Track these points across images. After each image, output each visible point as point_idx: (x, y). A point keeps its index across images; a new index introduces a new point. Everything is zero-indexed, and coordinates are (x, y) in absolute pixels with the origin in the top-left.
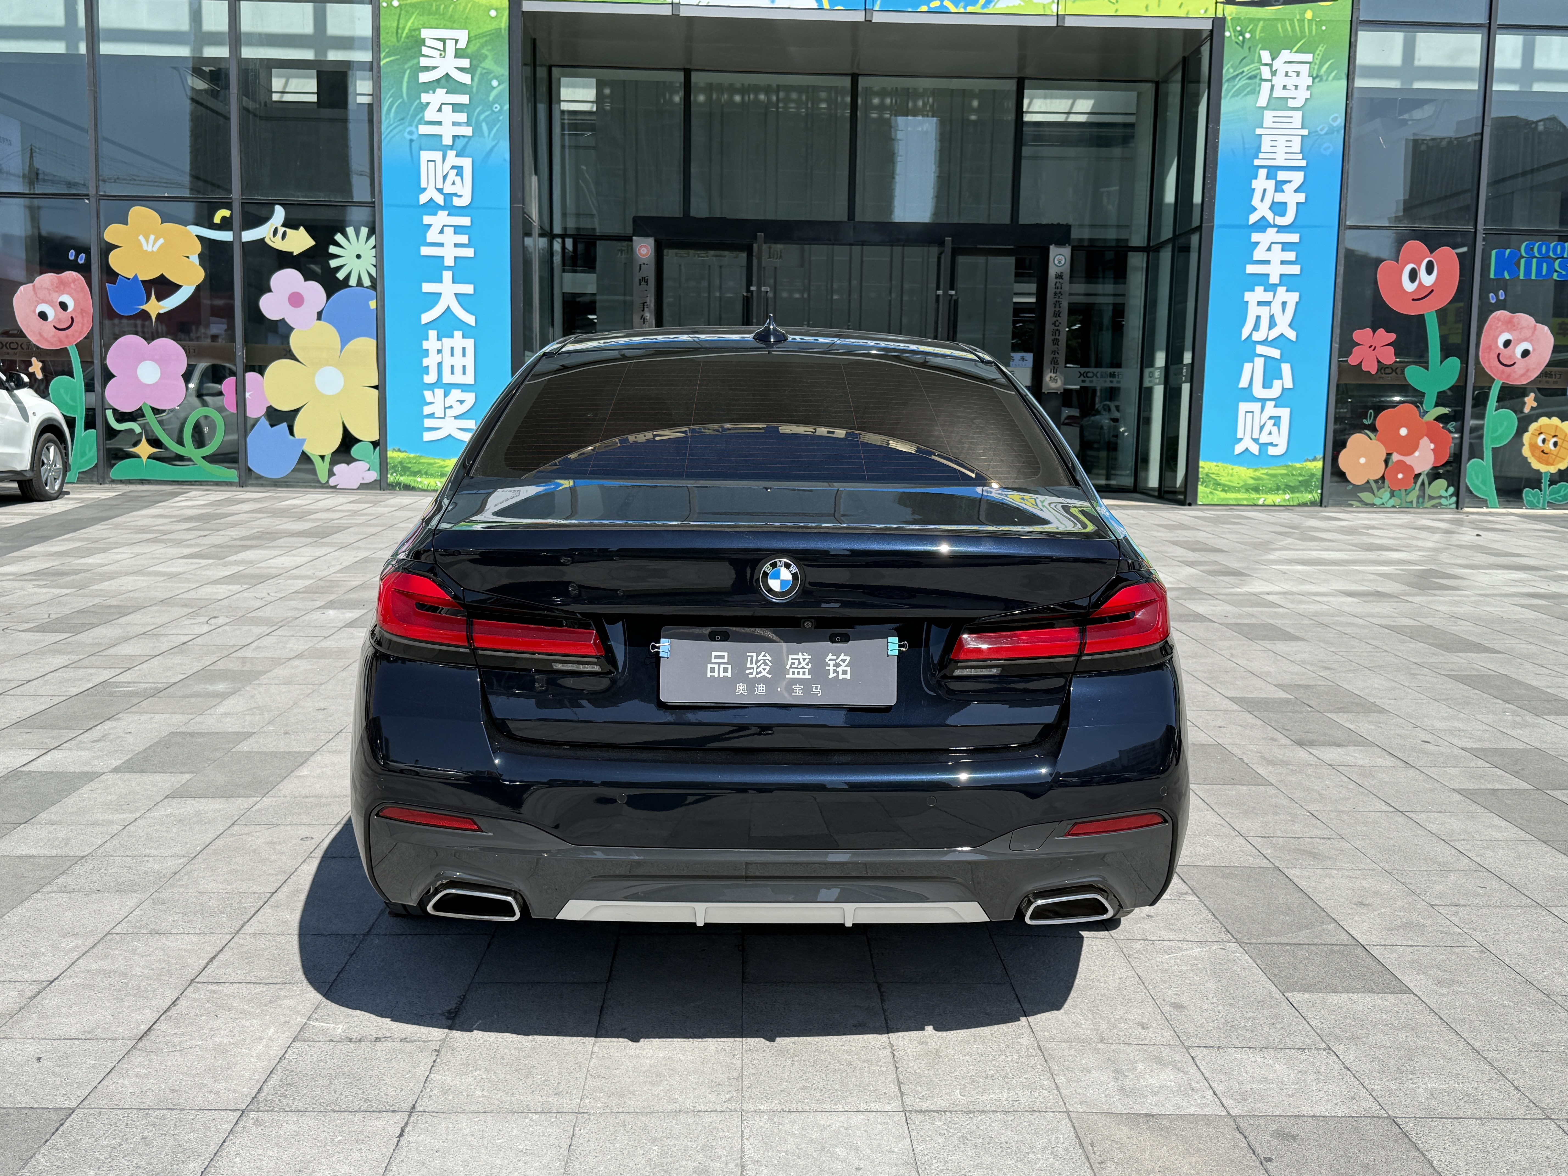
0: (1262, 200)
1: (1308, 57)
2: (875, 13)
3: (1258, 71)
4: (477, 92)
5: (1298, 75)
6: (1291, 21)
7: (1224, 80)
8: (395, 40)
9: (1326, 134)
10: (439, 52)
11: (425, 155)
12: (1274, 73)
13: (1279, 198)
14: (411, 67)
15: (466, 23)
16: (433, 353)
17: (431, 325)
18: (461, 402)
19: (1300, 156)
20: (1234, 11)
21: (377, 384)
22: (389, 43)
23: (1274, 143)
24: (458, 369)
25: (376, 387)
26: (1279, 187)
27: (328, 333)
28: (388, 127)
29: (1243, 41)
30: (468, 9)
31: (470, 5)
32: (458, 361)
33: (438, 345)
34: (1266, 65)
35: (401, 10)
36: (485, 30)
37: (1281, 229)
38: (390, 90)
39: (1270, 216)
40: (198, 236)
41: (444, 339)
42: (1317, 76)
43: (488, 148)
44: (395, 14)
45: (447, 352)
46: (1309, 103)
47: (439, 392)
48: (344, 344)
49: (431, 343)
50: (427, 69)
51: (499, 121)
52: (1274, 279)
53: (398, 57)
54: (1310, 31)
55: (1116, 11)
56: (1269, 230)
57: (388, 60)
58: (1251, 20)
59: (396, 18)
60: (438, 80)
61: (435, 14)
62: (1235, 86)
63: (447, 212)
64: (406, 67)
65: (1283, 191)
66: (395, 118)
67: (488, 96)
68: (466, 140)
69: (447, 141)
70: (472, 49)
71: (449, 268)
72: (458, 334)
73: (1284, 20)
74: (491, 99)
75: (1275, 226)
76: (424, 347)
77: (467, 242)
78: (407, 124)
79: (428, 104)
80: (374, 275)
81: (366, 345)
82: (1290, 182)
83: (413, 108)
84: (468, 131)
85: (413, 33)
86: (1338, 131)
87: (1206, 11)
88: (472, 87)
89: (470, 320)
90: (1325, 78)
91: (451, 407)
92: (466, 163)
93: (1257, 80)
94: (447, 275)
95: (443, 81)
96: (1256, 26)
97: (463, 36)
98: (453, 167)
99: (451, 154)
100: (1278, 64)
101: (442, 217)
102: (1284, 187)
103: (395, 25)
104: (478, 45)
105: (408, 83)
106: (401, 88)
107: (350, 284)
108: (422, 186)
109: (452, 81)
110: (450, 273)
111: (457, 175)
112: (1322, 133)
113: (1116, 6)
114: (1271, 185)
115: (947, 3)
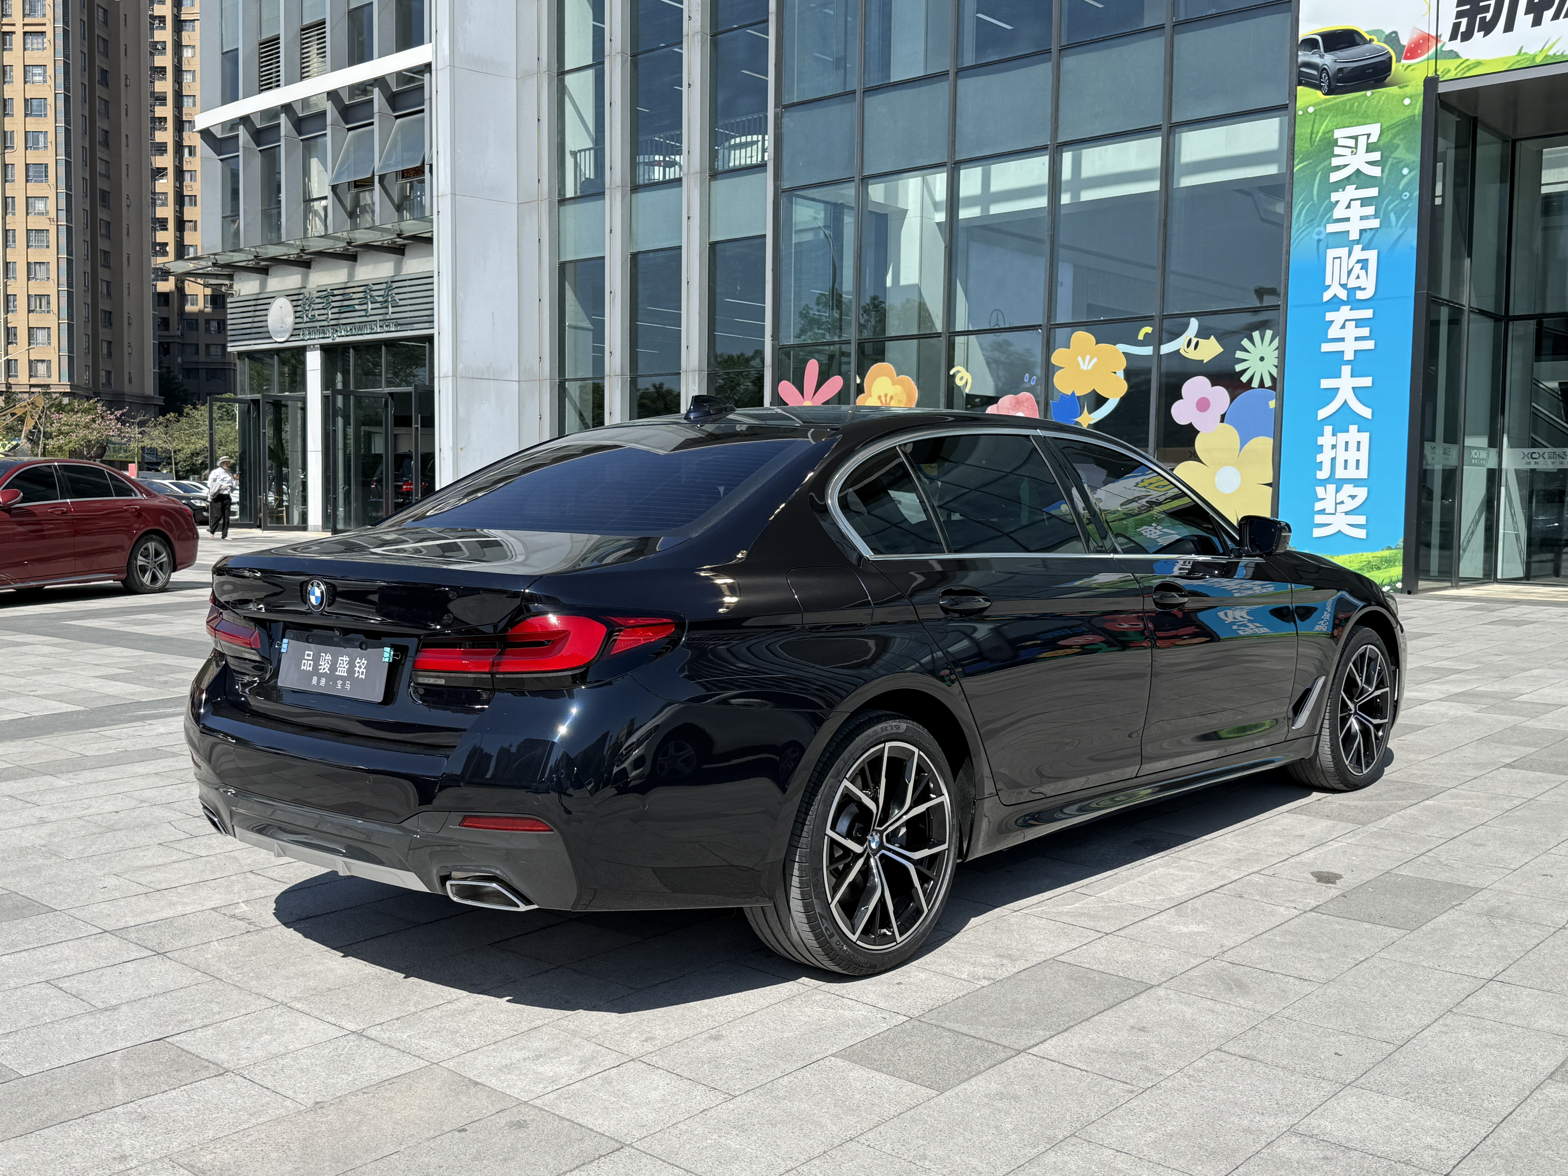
4: (1387, 183)
8: (1308, 145)
10: (1350, 150)
11: (1331, 253)
14: (1322, 169)
15: (1379, 116)
16: (1327, 448)
17: (1327, 420)
18: (1353, 497)
21: (1271, 481)
22: (1303, 149)
24: (1352, 464)
25: (1269, 485)
27: (1229, 434)
28: (1298, 231)
30: (1381, 102)
31: (1383, 98)
32: (1352, 455)
33: (1333, 441)
35: (1316, 115)
36: (1398, 119)
38: (1301, 194)
40: (1124, 353)
41: (1339, 434)
43: (1395, 237)
44: (1310, 120)
45: (1341, 446)
47: (1332, 488)
48: (1243, 443)
49: (1326, 439)
50: (1338, 168)
51: (1408, 208)
53: (1311, 161)
57: (1301, 165)
59: (1311, 123)
60: (1348, 178)
61: (1349, 112)
63: (1349, 307)
64: (1318, 169)
66: (1304, 221)
67: (1398, 185)
68: (1373, 232)
69: (1354, 235)
70: (1385, 139)
71: (1348, 362)
72: (1353, 428)
74: (1401, 187)
76: (1319, 443)
77: (1368, 335)
78: (1316, 225)
79: (1337, 202)
80: (1275, 375)
81: (1264, 444)
83: (1322, 209)
84: (1375, 223)
85: (1327, 135)
88: (1381, 178)
89: (1366, 413)
91: (1342, 502)
92: (1372, 256)
94: (1346, 370)
95: (1353, 177)
97: (1374, 130)
98: (1358, 261)
99: (1357, 248)
101: (1345, 312)
103: (1309, 131)
104: (1390, 136)
105: (1319, 184)
106: (1312, 191)
107: (1253, 386)
108: (1327, 284)
109: (1362, 177)
110: (1350, 367)
111: (1361, 269)
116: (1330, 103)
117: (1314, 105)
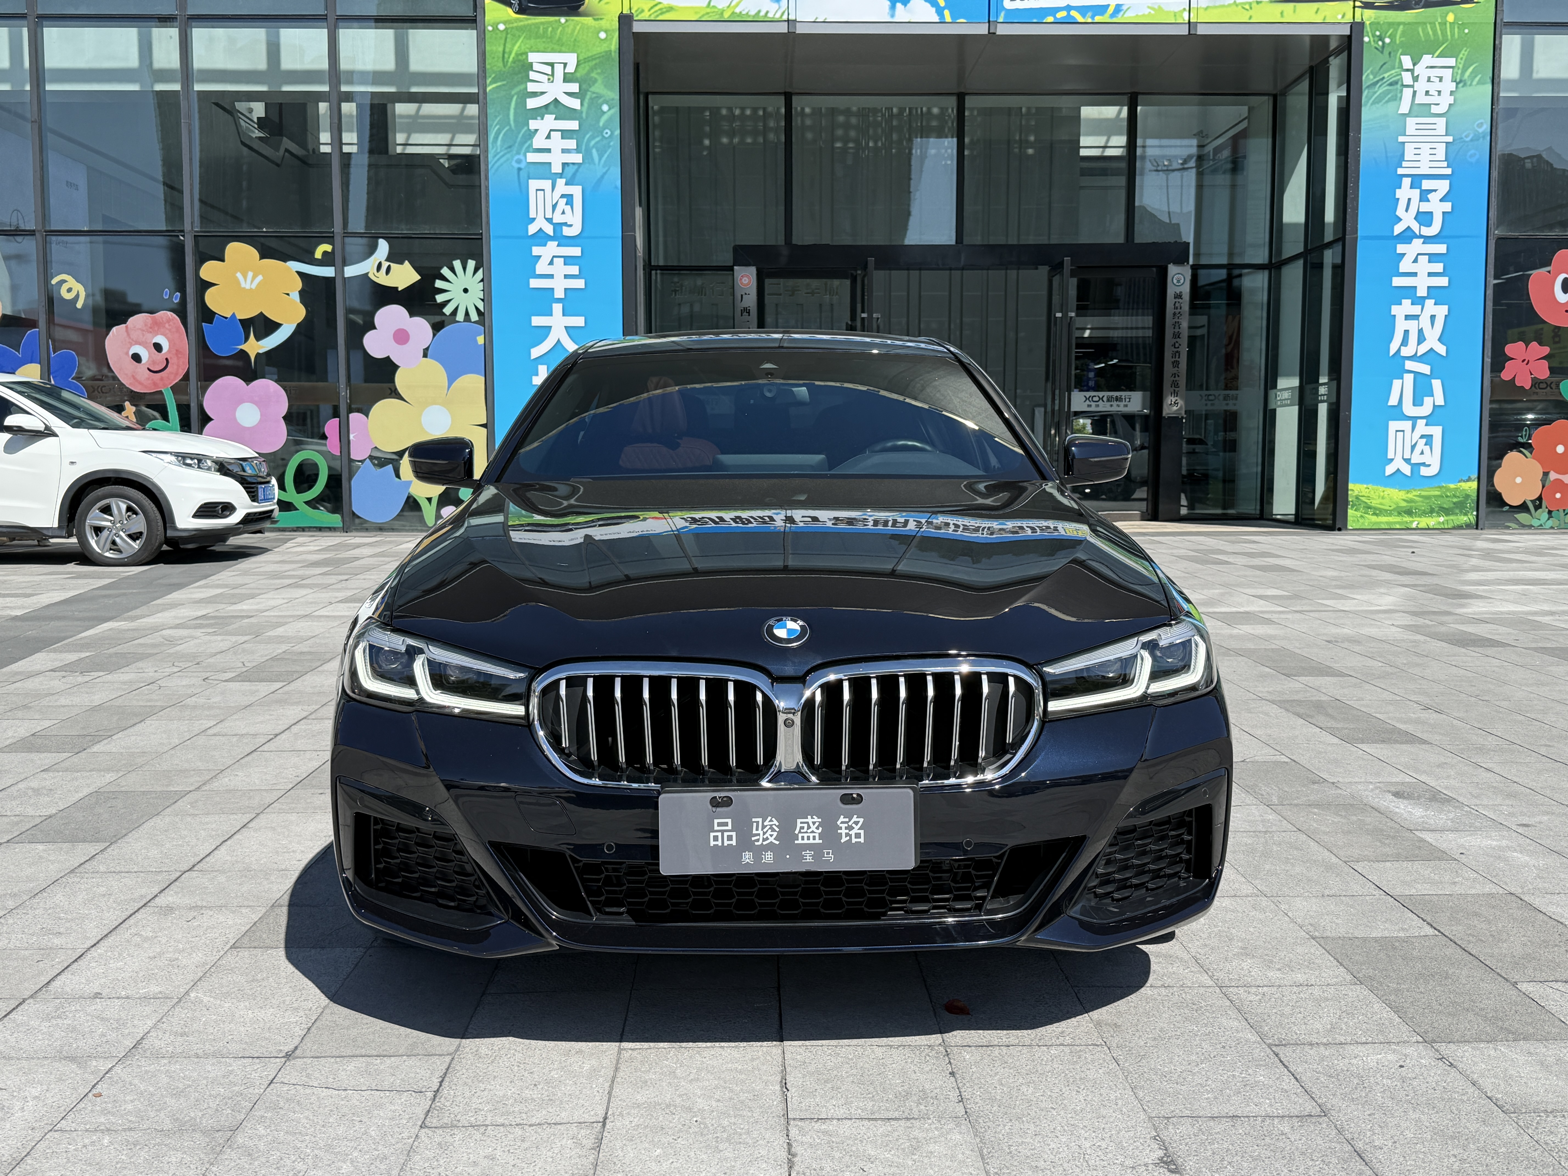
0: (1407, 210)
1: (1451, 62)
2: (998, 25)
3: (1398, 77)
4: (587, 117)
5: (1441, 80)
6: (1433, 24)
7: (1364, 87)
8: (501, 64)
9: (1472, 140)
10: (547, 77)
11: (534, 184)
12: (1416, 79)
13: (1425, 207)
14: (517, 93)
15: (574, 45)
17: (542, 360)
19: (1445, 164)
20: (1373, 16)
21: (487, 423)
22: (495, 68)
23: (1417, 151)
25: (487, 426)
26: (1424, 196)
27: (435, 370)
28: (495, 156)
29: (1383, 47)
30: (576, 31)
31: (578, 28)
34: (1408, 70)
35: (507, 34)
36: (595, 53)
37: (1427, 240)
38: (496, 117)
39: (1415, 227)
40: (298, 272)
42: (1461, 81)
43: (599, 175)
44: (501, 38)
46: (1453, 108)
48: (451, 380)
50: (535, 94)
51: (609, 147)
52: (1422, 292)
53: (504, 82)
54: (1453, 35)
55: (1250, 17)
56: (1415, 241)
57: (494, 86)
58: (1391, 24)
59: (503, 41)
60: (546, 106)
61: (543, 37)
62: (1375, 93)
63: (556, 243)
64: (513, 92)
65: (1428, 201)
66: (502, 146)
67: (598, 121)
68: (576, 167)
69: (557, 168)
70: (582, 72)
71: (559, 300)
73: (1425, 23)
74: (601, 124)
75: (1421, 236)
77: (577, 273)
78: (514, 152)
79: (536, 130)
80: (482, 309)
81: (474, 382)
82: (1435, 191)
83: (520, 135)
84: (578, 158)
85: (520, 57)
86: (1484, 137)
87: (1343, 16)
88: (581, 112)
90: (1469, 83)
92: (576, 191)
93: (1399, 86)
94: (557, 308)
95: (552, 106)
96: (1396, 30)
97: (572, 60)
98: (563, 196)
99: (561, 182)
100: (1418, 70)
101: (552, 248)
102: (1429, 196)
103: (501, 49)
104: (587, 68)
105: (515, 109)
106: (508, 115)
107: (457, 319)
108: (531, 216)
109: (560, 106)
110: (561, 305)
111: (566, 204)
112: (1468, 139)
113: (1251, 13)
114: (1415, 194)
115: (1073, 13)
116: (522, 23)
117: (505, 23)
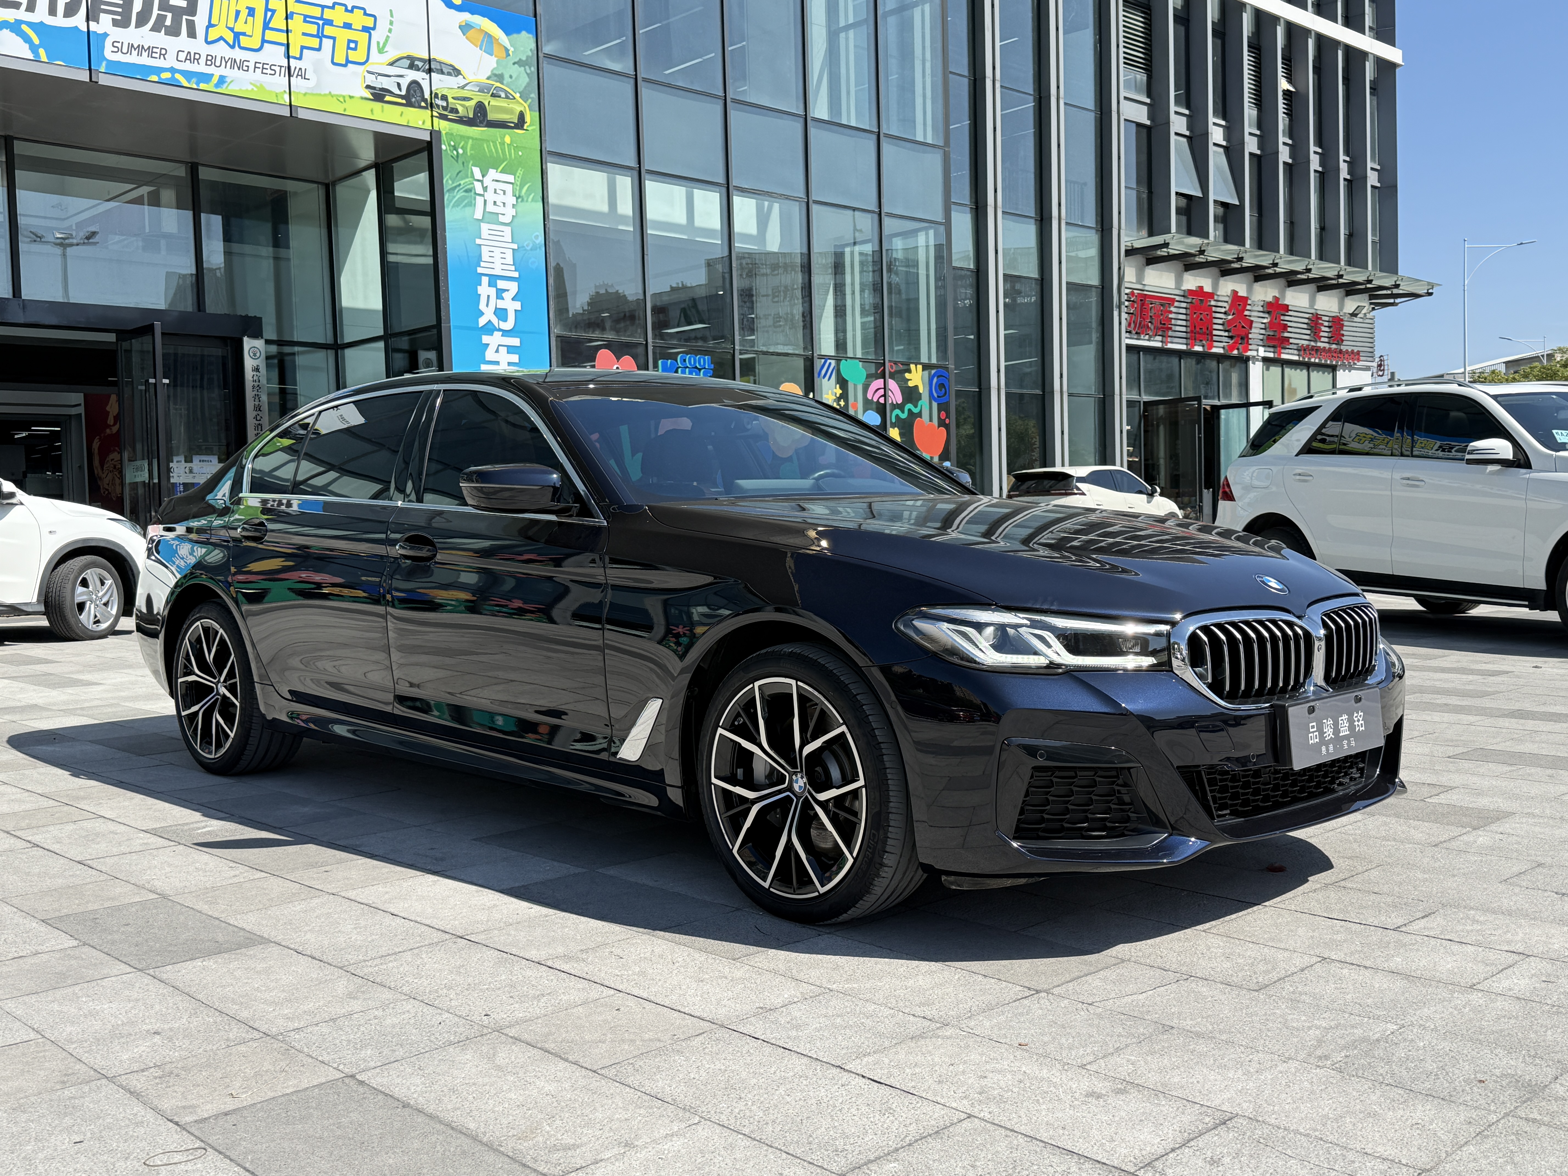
0: (487, 305)
1: (510, 178)
2: (100, 74)
3: (472, 186)
5: (504, 194)
6: (494, 143)
7: (445, 190)
9: (531, 249)
12: (485, 189)
13: (501, 304)
19: (513, 268)
20: (448, 127)
23: (491, 254)
26: (500, 293)
29: (457, 156)
34: (478, 180)
37: (505, 333)
39: (495, 321)
42: (519, 197)
46: (515, 220)
54: (510, 154)
55: (345, 110)
56: (496, 333)
58: (462, 137)
62: (454, 197)
65: (503, 299)
73: (488, 141)
75: (500, 330)
82: (508, 290)
86: (540, 248)
87: (424, 123)
90: (525, 199)
93: (472, 194)
96: (467, 143)
100: (487, 181)
102: (503, 295)
112: (529, 248)
113: (345, 105)
114: (492, 292)
115: (178, 76)
